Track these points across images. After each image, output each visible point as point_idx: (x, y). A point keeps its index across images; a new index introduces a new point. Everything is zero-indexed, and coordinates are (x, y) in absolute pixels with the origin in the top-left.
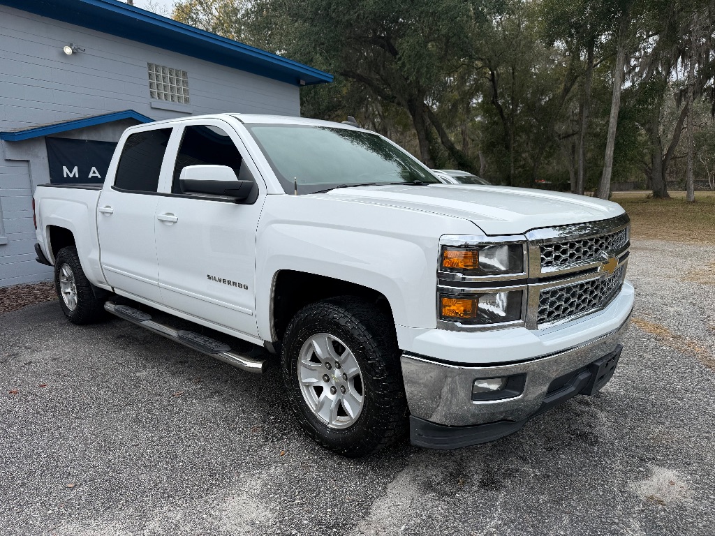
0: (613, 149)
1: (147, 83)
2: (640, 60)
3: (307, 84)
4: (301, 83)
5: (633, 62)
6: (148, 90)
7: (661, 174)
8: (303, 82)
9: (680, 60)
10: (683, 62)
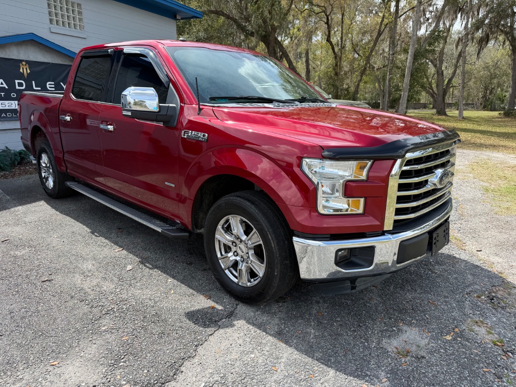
0: (409, 79)
1: (46, 11)
2: (433, 13)
3: (182, 19)
4: (177, 18)
5: (428, 15)
6: (47, 17)
7: (442, 98)
8: (178, 17)
9: (459, 15)
10: (461, 17)
